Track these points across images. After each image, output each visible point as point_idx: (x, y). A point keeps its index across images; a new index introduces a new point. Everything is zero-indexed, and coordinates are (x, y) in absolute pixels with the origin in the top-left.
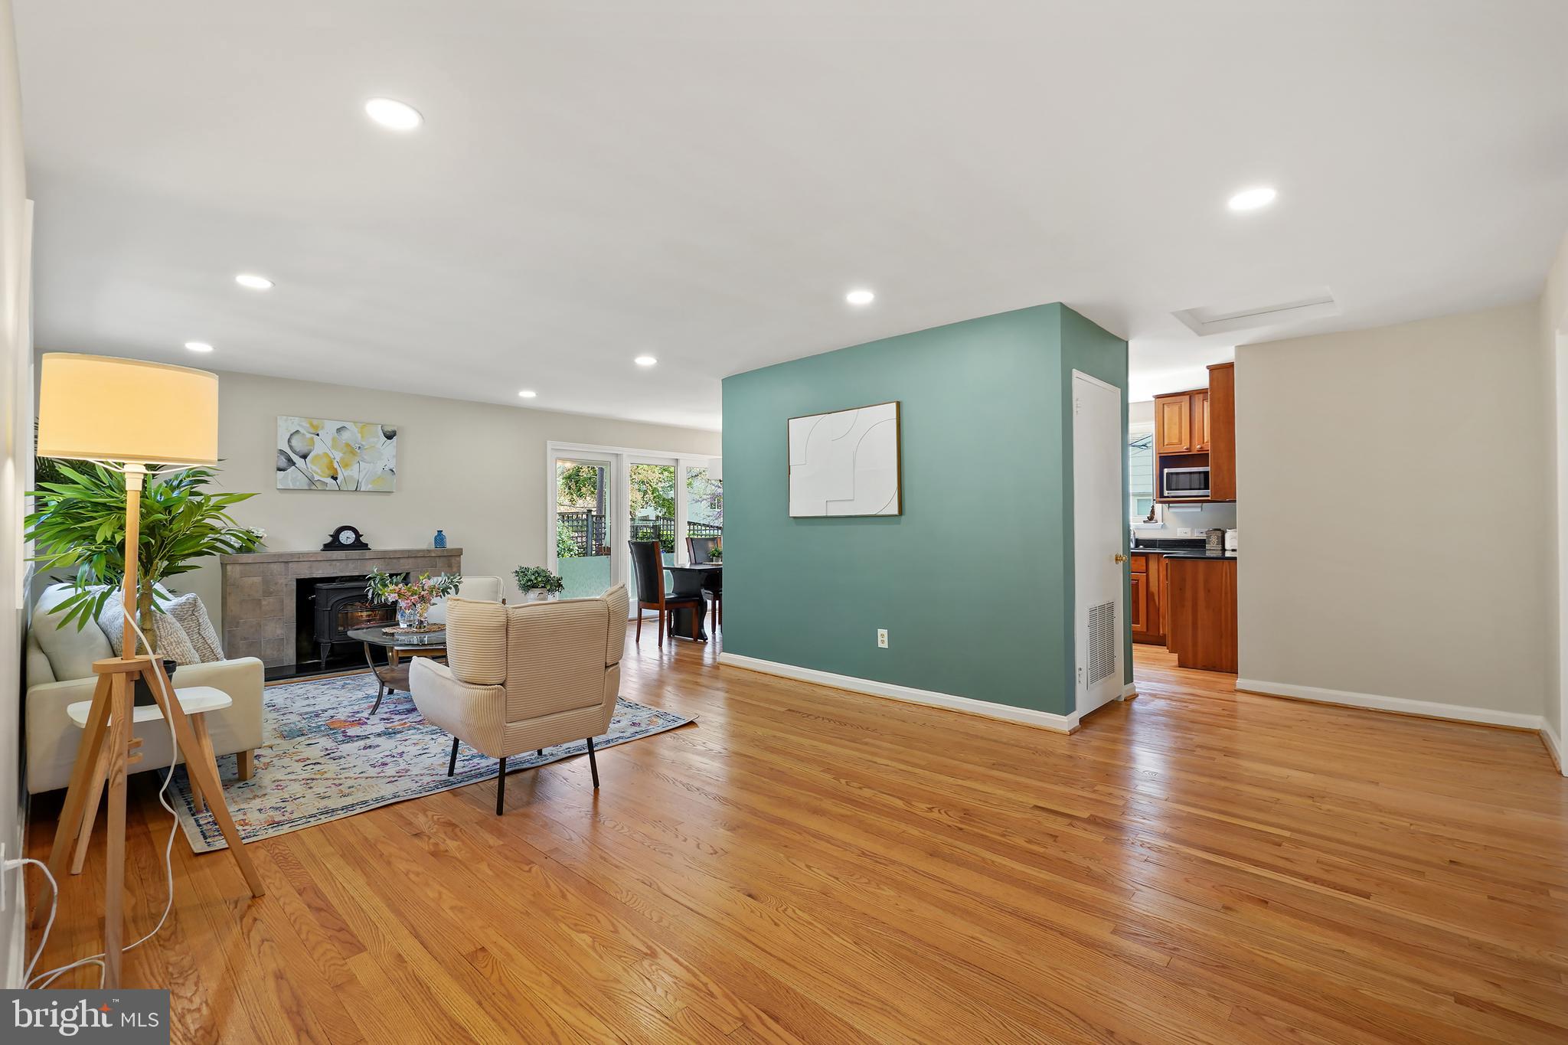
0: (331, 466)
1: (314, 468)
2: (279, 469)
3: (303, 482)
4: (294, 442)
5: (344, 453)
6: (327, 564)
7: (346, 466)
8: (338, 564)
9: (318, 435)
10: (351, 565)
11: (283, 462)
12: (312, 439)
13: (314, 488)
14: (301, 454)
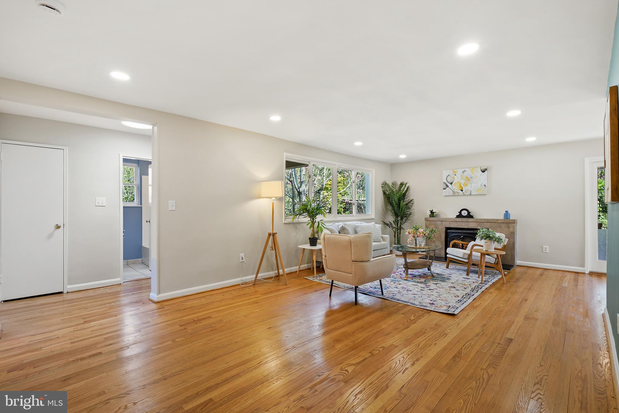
0: (460, 186)
1: (455, 187)
2: (444, 189)
3: (451, 193)
4: (448, 179)
5: (465, 181)
6: (455, 222)
7: (466, 185)
8: (459, 223)
9: (456, 175)
10: (464, 224)
11: (445, 186)
12: (454, 177)
13: (455, 195)
14: (450, 183)
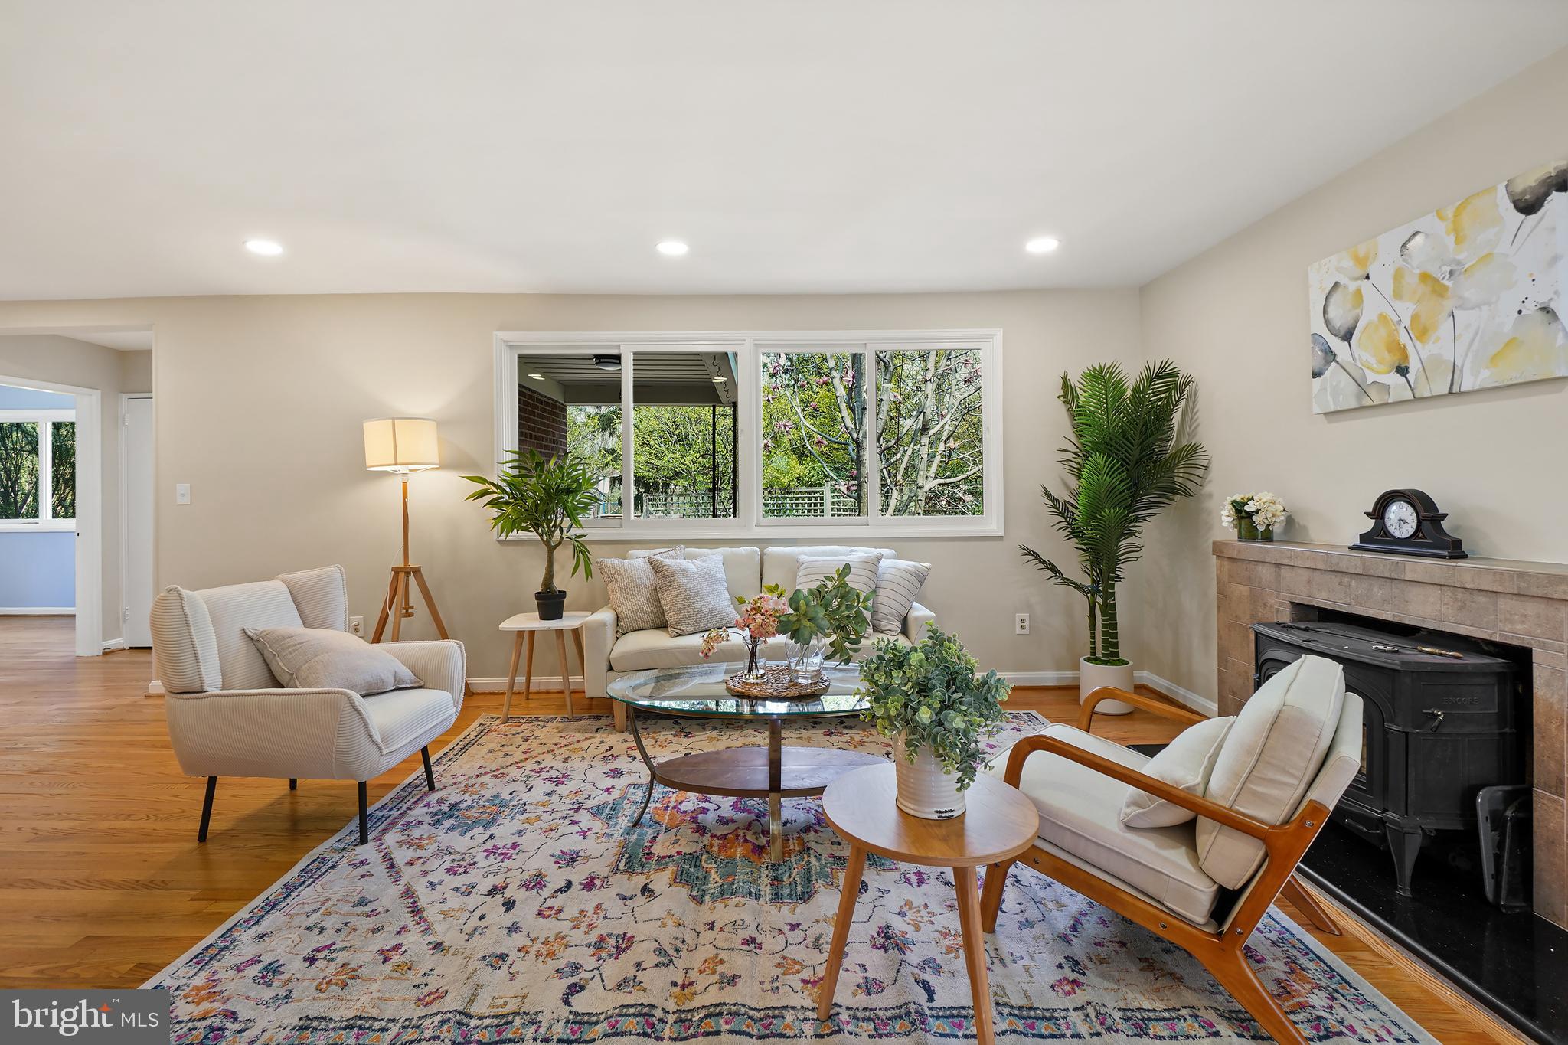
0: (1394, 345)
1: (1365, 356)
2: (1315, 377)
3: (1349, 395)
4: (1332, 313)
5: (1420, 302)
7: (1424, 333)
8: (1353, 583)
9: (1368, 277)
10: (1378, 591)
11: (1318, 360)
12: (1359, 291)
13: (1367, 402)
14: (1342, 333)
